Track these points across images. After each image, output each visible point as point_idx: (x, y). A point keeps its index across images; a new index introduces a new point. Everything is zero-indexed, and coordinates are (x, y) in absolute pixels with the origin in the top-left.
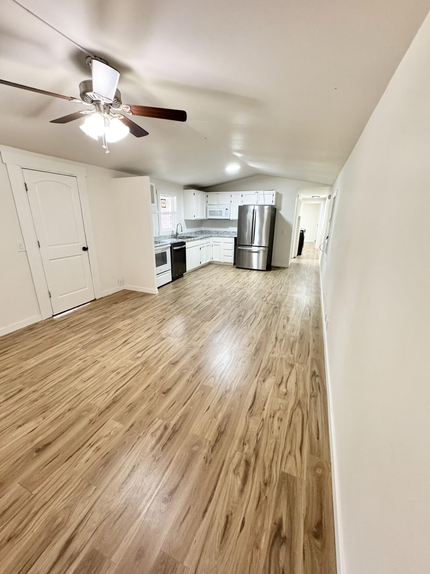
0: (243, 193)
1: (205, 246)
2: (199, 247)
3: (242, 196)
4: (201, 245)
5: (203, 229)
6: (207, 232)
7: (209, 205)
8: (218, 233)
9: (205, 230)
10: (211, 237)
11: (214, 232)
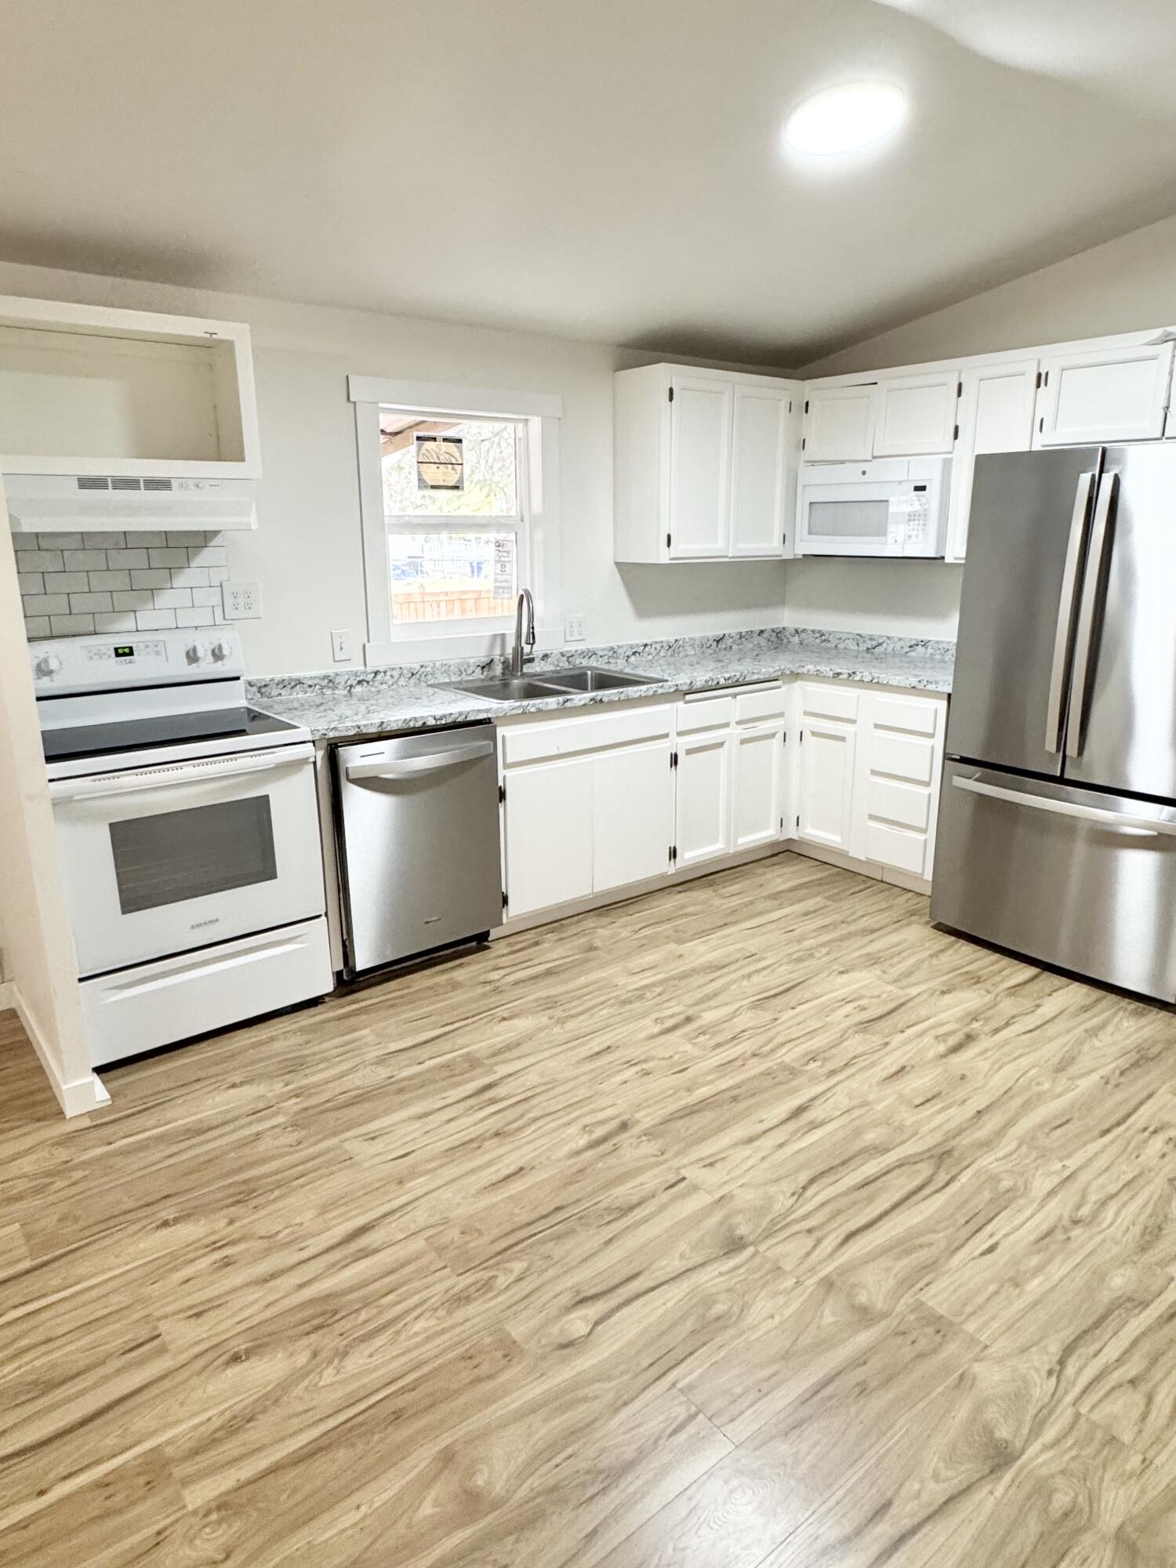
0: (1051, 357)
1: (733, 744)
2: (665, 747)
3: (1040, 380)
4: (680, 734)
5: (788, 618)
6: (808, 639)
7: (813, 463)
8: (873, 650)
9: (801, 627)
10: (796, 676)
11: (852, 646)
